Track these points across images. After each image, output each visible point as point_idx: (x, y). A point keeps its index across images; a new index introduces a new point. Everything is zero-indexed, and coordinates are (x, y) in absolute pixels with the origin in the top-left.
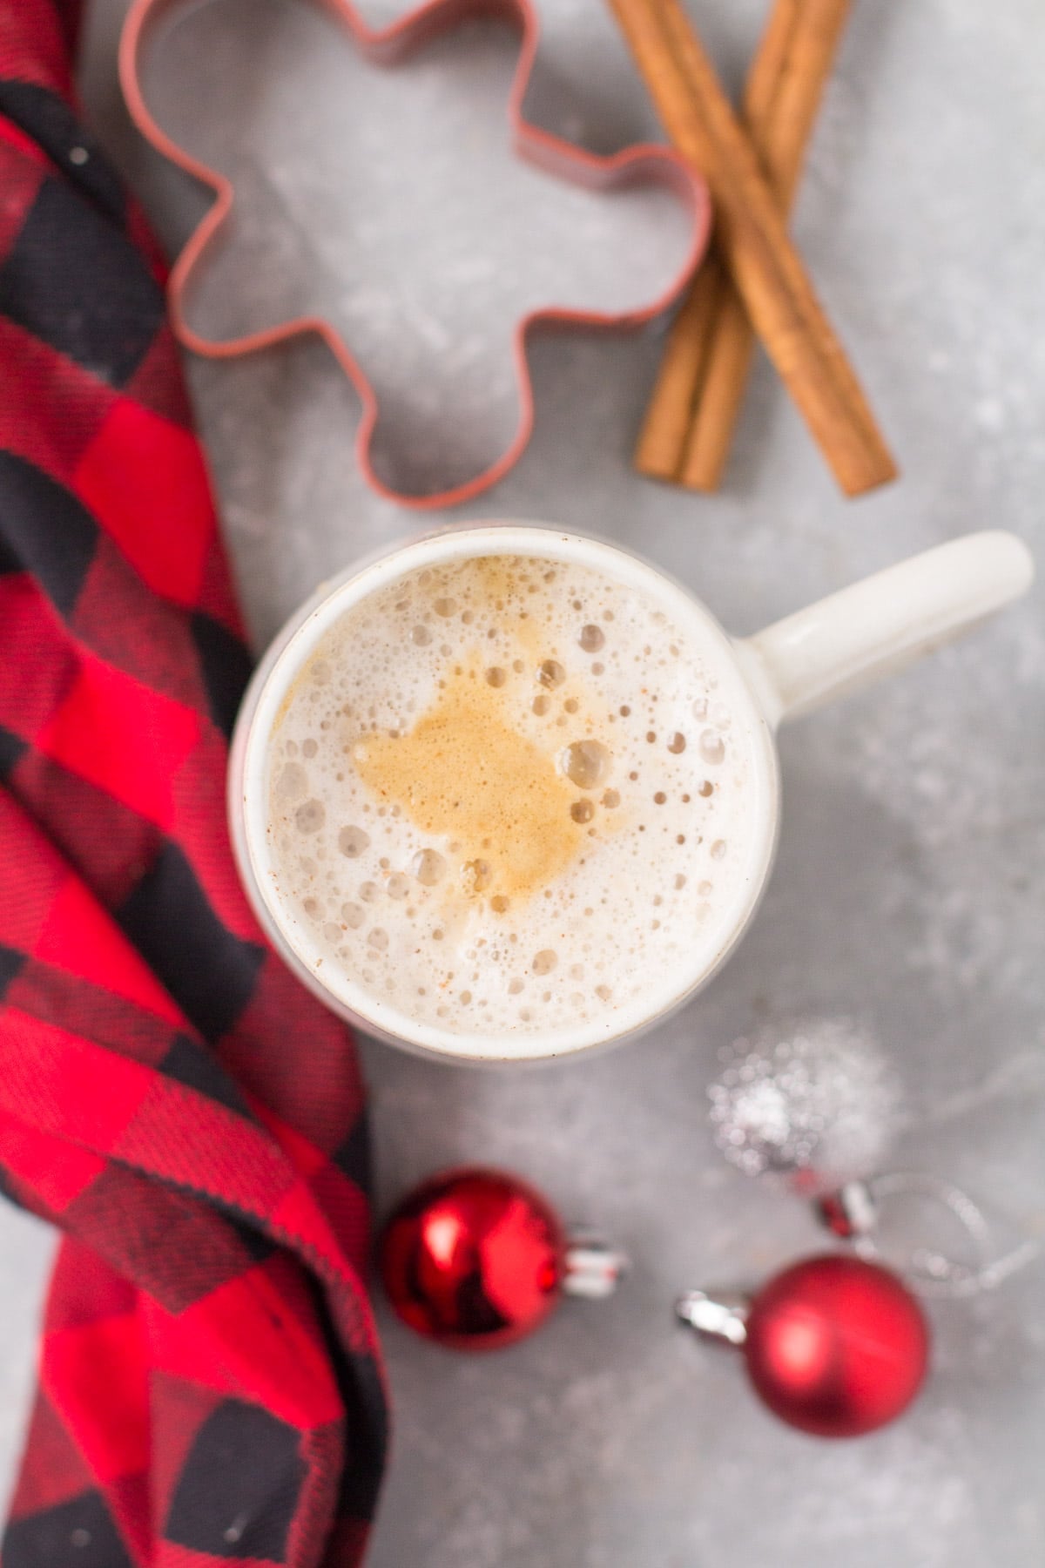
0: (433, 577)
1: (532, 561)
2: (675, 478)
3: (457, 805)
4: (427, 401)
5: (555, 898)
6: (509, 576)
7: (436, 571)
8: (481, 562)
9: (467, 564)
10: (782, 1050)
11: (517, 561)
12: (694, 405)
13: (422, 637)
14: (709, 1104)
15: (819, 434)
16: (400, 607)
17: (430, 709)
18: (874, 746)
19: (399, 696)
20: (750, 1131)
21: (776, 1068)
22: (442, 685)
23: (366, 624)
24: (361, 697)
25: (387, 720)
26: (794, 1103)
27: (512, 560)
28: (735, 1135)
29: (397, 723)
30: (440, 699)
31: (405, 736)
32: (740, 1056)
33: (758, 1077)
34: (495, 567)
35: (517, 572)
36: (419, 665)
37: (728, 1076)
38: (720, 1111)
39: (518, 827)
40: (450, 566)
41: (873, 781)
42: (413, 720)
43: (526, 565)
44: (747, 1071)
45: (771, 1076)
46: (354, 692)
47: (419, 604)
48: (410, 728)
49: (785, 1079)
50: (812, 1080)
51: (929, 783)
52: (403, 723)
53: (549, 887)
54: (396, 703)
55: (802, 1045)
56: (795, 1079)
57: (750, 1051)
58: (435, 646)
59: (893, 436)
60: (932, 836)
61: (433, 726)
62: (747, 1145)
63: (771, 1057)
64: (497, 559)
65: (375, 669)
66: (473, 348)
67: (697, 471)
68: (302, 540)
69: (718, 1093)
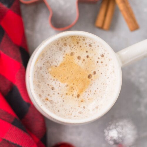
0: (63, 39)
1: (81, 37)
2: (101, 28)
3: (68, 78)
4: (60, 13)
5: (87, 92)
6: (77, 40)
7: (64, 38)
8: (72, 37)
9: (69, 37)
10: (117, 124)
11: (78, 37)
12: (105, 15)
13: (61, 49)
14: (104, 133)
15: (127, 21)
16: (57, 44)
17: (62, 62)
18: (133, 74)
19: (57, 60)
20: (111, 138)
21: (116, 127)
22: (64, 57)
23: (51, 47)
24: (50, 60)
25: (54, 64)
26: (119, 133)
27: (77, 37)
28: (109, 138)
29: (56, 64)
30: (64, 60)
31: (58, 66)
32: (110, 125)
33: (113, 128)
34: (74, 38)
35: (78, 39)
36: (60, 54)
37: (108, 128)
38: (106, 134)
39: (79, 81)
40: (67, 37)
41: (133, 80)
42: (59, 64)
43: (80, 38)
44: (111, 127)
45: (115, 128)
46: (49, 59)
47: (61, 43)
48: (59, 65)
49: (118, 129)
50: (122, 129)
51: (142, 80)
52: (57, 64)
53: (86, 91)
54: (56, 61)
55: (121, 123)
56: (119, 129)
57: (112, 124)
58: (63, 51)
59: (139, 22)
60: (142, 89)
61: (63, 64)
62: (111, 140)
63: (115, 125)
64: (75, 36)
65: (53, 55)
66: (68, 5)
67: (106, 27)
68: (38, 36)
69: (106, 131)
